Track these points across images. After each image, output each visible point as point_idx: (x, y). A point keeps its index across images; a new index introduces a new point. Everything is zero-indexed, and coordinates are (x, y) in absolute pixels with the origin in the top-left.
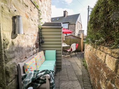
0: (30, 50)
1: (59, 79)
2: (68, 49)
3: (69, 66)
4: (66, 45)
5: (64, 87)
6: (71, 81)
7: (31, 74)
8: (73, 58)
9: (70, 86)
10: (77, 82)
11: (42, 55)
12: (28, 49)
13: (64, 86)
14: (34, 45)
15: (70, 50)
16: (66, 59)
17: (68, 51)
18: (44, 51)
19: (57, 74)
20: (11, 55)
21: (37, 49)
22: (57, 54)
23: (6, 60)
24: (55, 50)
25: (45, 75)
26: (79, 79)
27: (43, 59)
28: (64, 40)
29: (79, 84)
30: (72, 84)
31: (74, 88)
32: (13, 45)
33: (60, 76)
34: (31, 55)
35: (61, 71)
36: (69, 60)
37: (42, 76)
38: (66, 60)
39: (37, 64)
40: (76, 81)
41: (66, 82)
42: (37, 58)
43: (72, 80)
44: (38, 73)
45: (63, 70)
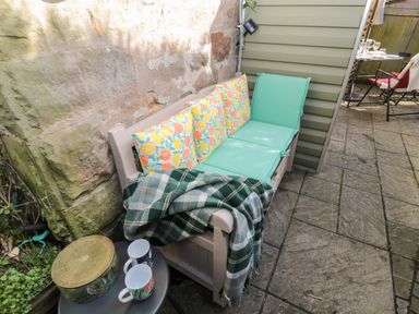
0: (178, 70)
1: (294, 211)
2: (383, 76)
3: (364, 161)
4: (379, 54)
5: (302, 255)
6: (346, 243)
7: (155, 185)
8: (393, 125)
9: (333, 260)
10: (380, 260)
11: (237, 94)
12: (168, 60)
13: (303, 251)
14: (203, 43)
15: (394, 82)
16: (355, 121)
17: (384, 84)
18: (252, 74)
19: (289, 186)
20: (61, 94)
21: (218, 65)
22: (310, 96)
23: (32, 117)
24: (304, 76)
25: (209, 212)
26: (396, 249)
27: (239, 115)
28: (378, 21)
29: (385, 271)
30: (348, 259)
31: (351, 281)
32: (62, 36)
33: (301, 200)
34: (186, 90)
35: (312, 174)
36: (369, 133)
37: (196, 208)
38: (356, 130)
39: (203, 137)
40: (377, 253)
41: (320, 237)
42: (204, 108)
43: (353, 240)
44: (183, 192)
45: (321, 175)
